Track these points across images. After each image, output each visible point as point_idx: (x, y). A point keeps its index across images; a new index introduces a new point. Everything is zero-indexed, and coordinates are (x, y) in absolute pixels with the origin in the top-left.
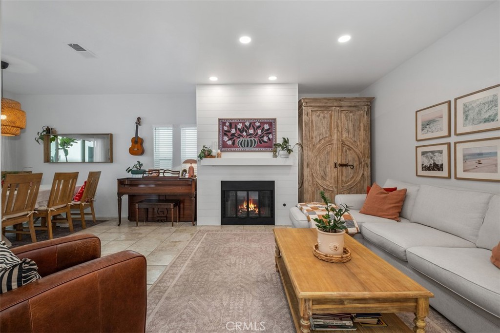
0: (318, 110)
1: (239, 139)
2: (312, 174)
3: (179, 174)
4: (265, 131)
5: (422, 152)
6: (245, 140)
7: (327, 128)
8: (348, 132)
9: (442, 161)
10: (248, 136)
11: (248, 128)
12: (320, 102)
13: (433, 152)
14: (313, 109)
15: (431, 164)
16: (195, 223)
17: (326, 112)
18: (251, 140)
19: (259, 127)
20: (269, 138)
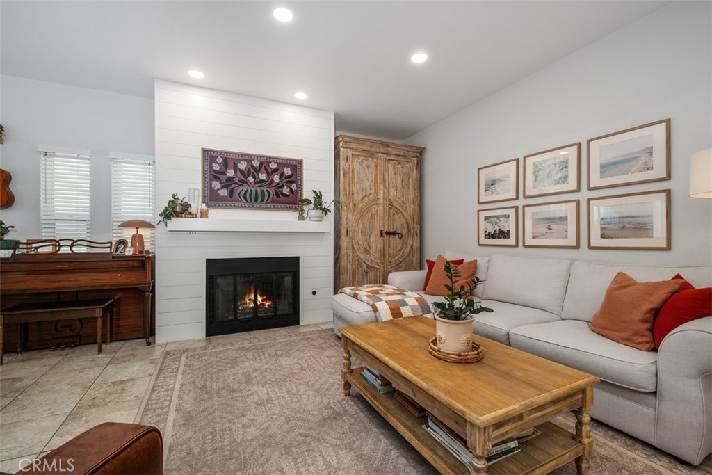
0: (359, 155)
1: (241, 188)
2: (353, 246)
3: (111, 247)
4: (285, 178)
5: (485, 217)
6: (251, 190)
7: (372, 181)
8: (397, 189)
9: (509, 227)
10: (256, 183)
11: (258, 170)
12: (363, 144)
13: (497, 217)
14: (354, 153)
15: (495, 231)
16: (151, 339)
17: (370, 159)
18: (262, 191)
19: (275, 171)
20: (291, 189)
